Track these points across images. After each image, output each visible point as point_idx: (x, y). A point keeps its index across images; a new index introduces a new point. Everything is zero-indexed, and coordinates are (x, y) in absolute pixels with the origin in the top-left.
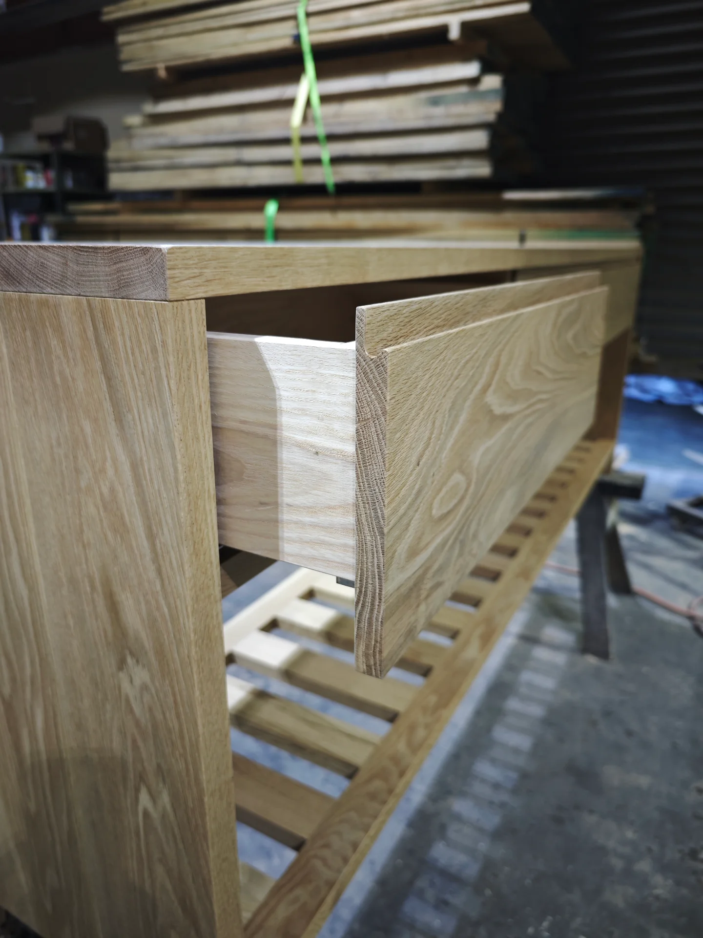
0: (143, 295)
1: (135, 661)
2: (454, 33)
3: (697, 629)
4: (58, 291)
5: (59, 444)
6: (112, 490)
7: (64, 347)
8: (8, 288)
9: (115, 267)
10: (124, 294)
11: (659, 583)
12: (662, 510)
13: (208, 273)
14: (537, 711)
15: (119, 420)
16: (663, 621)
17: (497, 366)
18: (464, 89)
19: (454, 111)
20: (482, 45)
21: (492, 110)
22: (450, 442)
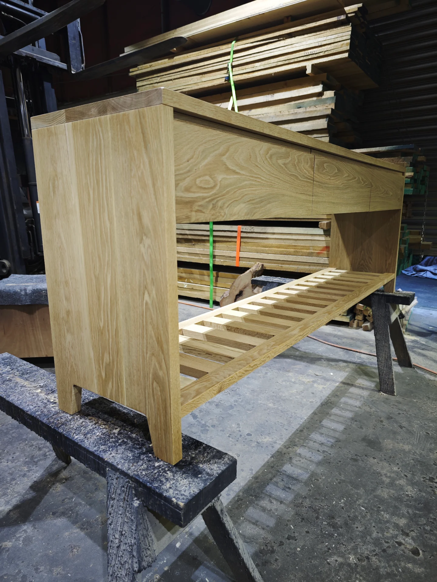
0: (155, 104)
1: (146, 237)
2: (309, 71)
4: (129, 109)
5: (126, 162)
6: (142, 173)
7: (130, 128)
8: (113, 113)
9: (147, 97)
10: (149, 105)
13: (175, 100)
14: (348, 414)
15: (146, 147)
16: (430, 380)
17: (228, 150)
18: (315, 99)
19: (308, 109)
20: (324, 76)
21: (327, 108)
22: (204, 163)
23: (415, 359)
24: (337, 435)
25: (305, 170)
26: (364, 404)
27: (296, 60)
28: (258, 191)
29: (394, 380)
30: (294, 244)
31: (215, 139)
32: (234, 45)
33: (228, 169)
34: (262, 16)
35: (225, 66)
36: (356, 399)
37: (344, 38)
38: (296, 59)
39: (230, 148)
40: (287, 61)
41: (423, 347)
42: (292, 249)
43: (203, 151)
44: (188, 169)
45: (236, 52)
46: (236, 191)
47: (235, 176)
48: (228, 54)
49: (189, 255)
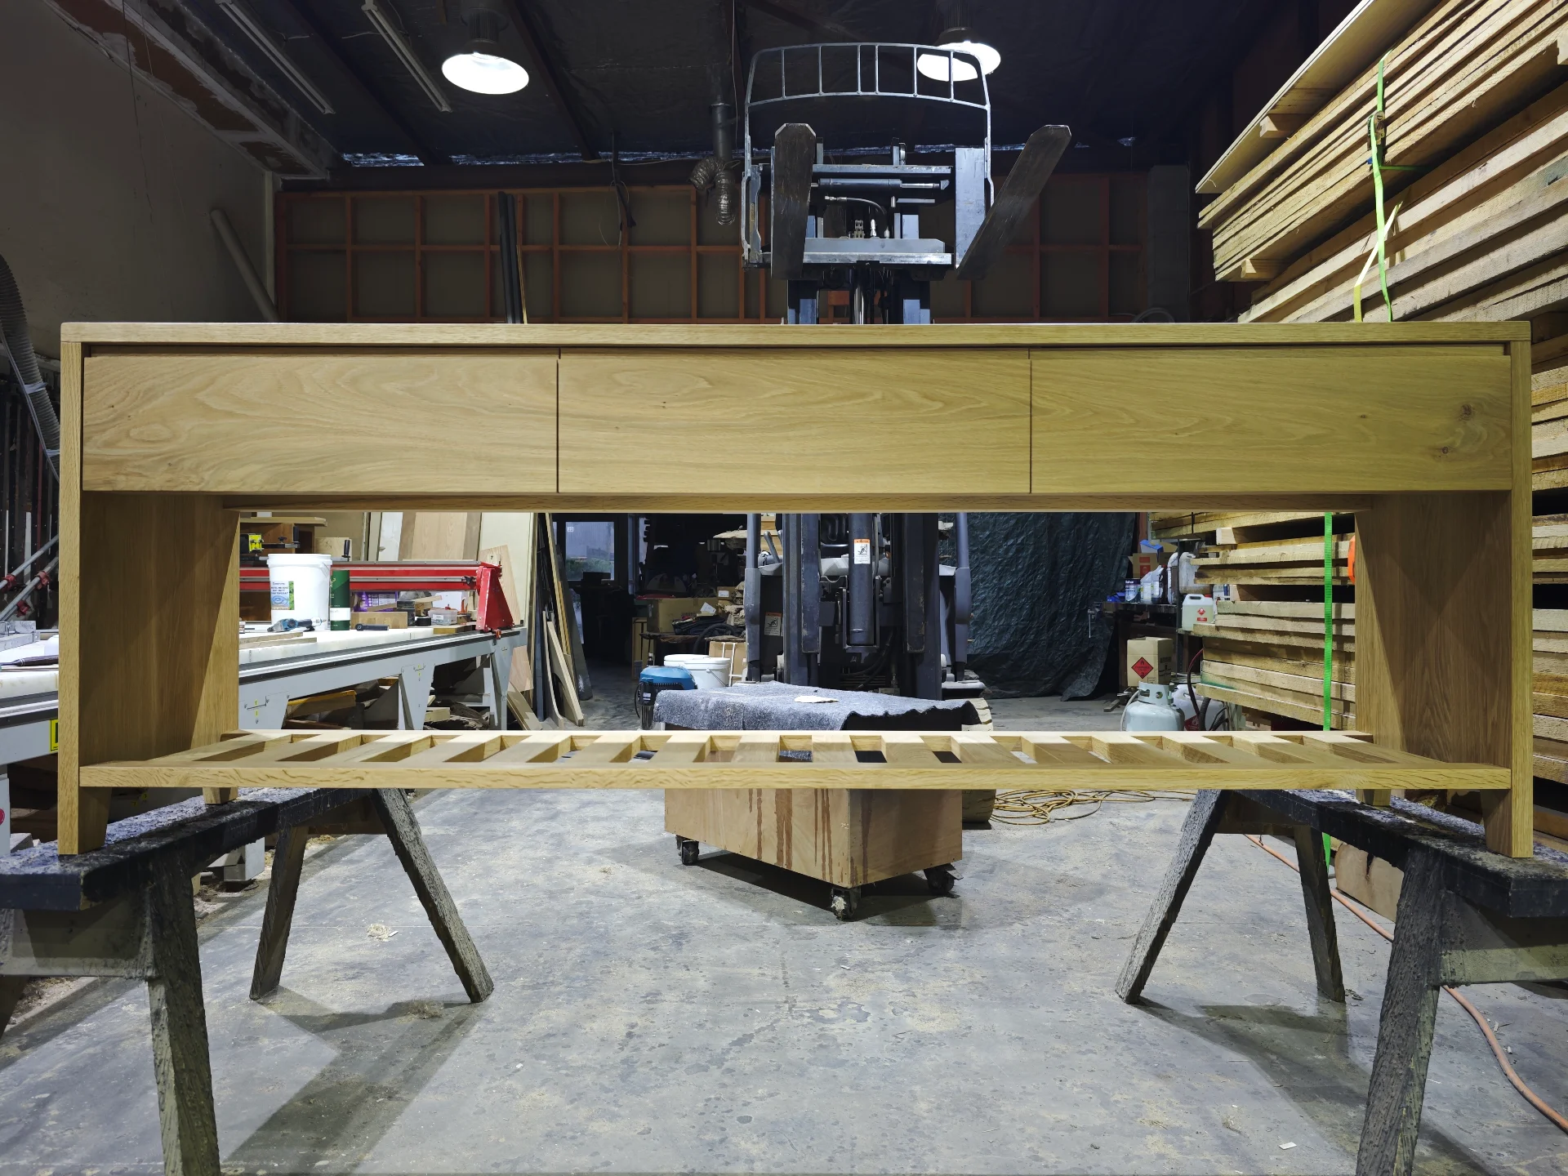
27: (1533, 34)
30: (1554, 673)
32: (1387, 62)
38: (1533, 31)
40: (1509, 48)
42: (1551, 690)
48: (1373, 92)
49: (1295, 698)
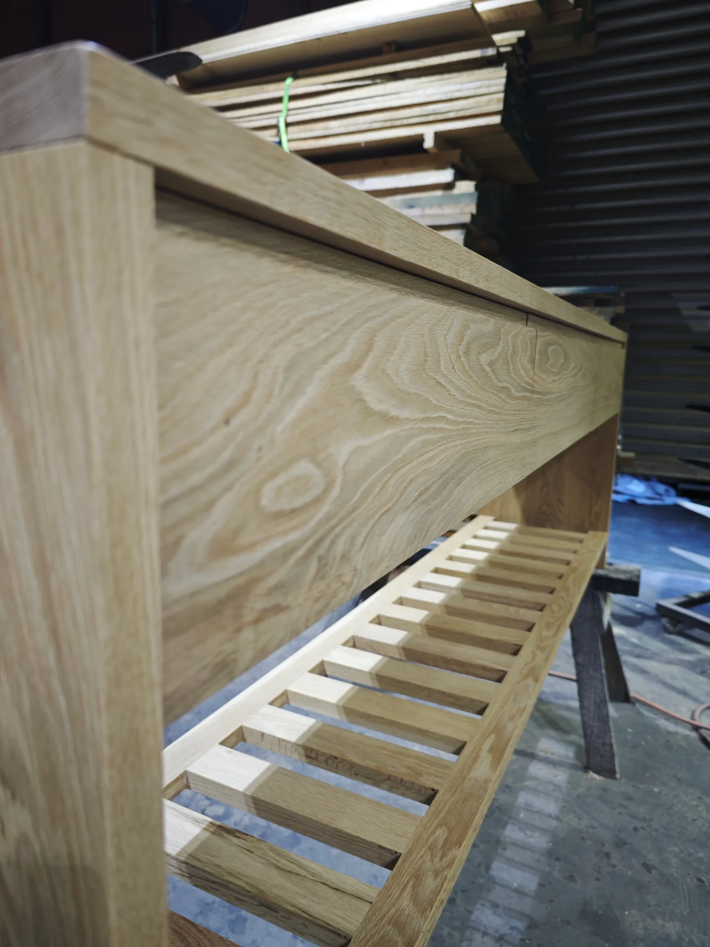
0: (44, 138)
2: (429, 143)
3: (704, 740)
10: (11, 144)
11: (658, 688)
12: (652, 612)
13: (165, 128)
14: (540, 841)
16: (669, 733)
17: (369, 347)
18: (439, 193)
19: (428, 211)
20: (455, 154)
21: (466, 211)
22: (291, 415)
23: (635, 684)
24: (527, 906)
25: (522, 371)
26: (565, 807)
27: (405, 122)
28: (438, 460)
29: (615, 746)
31: (332, 313)
32: (289, 86)
33: (367, 413)
34: (344, 36)
35: (273, 122)
36: (548, 795)
37: (493, 89)
38: (405, 120)
39: (376, 339)
40: (388, 122)
41: (637, 651)
43: (290, 368)
44: (226, 455)
45: (293, 98)
46: (387, 481)
47: (388, 432)
48: (279, 100)
